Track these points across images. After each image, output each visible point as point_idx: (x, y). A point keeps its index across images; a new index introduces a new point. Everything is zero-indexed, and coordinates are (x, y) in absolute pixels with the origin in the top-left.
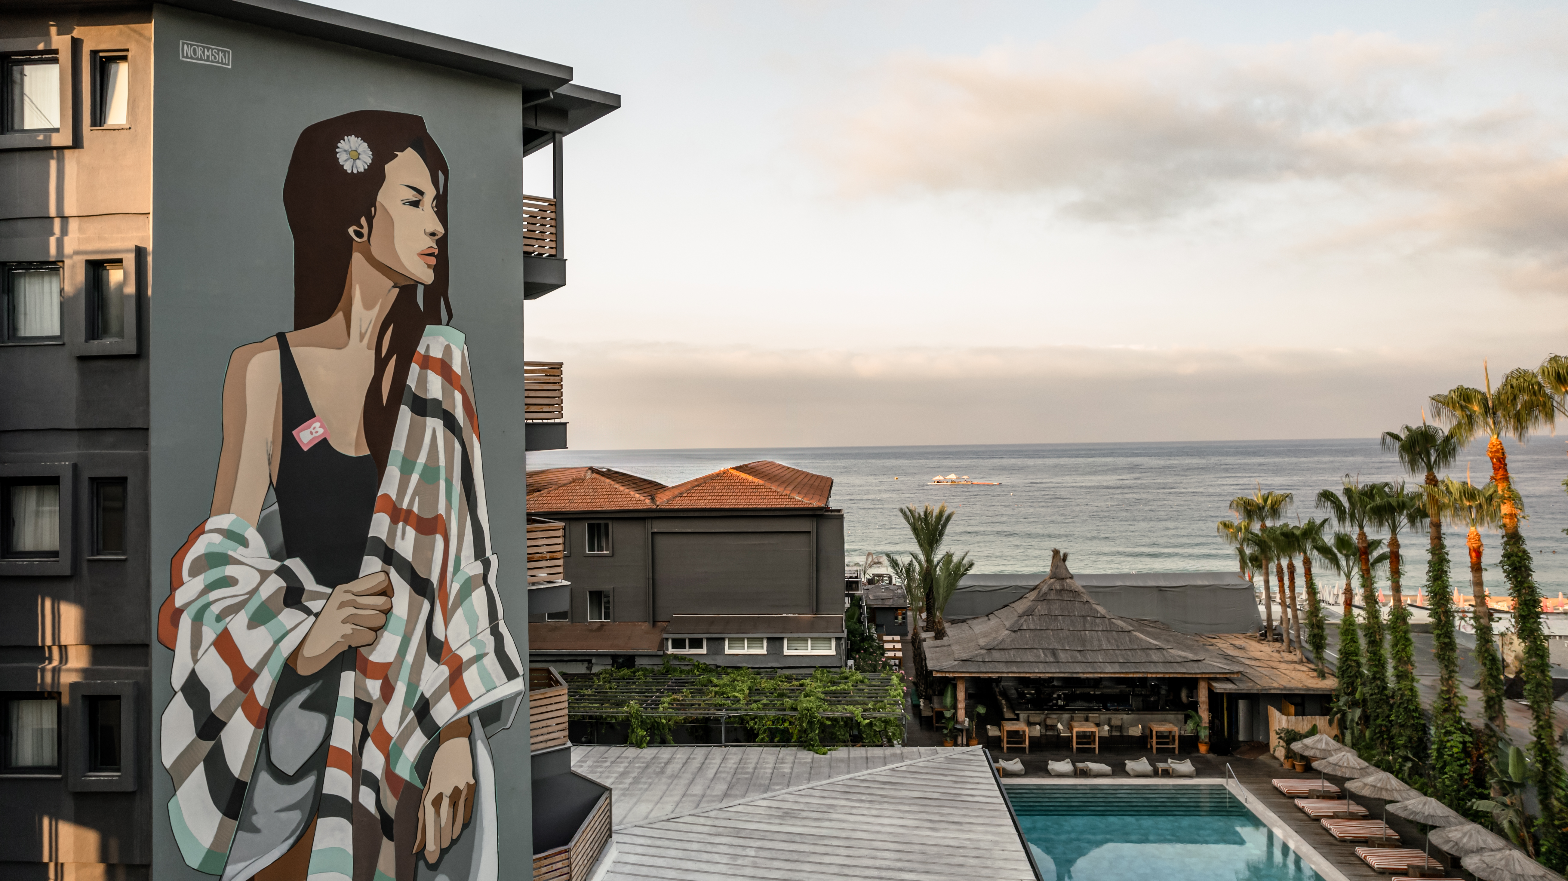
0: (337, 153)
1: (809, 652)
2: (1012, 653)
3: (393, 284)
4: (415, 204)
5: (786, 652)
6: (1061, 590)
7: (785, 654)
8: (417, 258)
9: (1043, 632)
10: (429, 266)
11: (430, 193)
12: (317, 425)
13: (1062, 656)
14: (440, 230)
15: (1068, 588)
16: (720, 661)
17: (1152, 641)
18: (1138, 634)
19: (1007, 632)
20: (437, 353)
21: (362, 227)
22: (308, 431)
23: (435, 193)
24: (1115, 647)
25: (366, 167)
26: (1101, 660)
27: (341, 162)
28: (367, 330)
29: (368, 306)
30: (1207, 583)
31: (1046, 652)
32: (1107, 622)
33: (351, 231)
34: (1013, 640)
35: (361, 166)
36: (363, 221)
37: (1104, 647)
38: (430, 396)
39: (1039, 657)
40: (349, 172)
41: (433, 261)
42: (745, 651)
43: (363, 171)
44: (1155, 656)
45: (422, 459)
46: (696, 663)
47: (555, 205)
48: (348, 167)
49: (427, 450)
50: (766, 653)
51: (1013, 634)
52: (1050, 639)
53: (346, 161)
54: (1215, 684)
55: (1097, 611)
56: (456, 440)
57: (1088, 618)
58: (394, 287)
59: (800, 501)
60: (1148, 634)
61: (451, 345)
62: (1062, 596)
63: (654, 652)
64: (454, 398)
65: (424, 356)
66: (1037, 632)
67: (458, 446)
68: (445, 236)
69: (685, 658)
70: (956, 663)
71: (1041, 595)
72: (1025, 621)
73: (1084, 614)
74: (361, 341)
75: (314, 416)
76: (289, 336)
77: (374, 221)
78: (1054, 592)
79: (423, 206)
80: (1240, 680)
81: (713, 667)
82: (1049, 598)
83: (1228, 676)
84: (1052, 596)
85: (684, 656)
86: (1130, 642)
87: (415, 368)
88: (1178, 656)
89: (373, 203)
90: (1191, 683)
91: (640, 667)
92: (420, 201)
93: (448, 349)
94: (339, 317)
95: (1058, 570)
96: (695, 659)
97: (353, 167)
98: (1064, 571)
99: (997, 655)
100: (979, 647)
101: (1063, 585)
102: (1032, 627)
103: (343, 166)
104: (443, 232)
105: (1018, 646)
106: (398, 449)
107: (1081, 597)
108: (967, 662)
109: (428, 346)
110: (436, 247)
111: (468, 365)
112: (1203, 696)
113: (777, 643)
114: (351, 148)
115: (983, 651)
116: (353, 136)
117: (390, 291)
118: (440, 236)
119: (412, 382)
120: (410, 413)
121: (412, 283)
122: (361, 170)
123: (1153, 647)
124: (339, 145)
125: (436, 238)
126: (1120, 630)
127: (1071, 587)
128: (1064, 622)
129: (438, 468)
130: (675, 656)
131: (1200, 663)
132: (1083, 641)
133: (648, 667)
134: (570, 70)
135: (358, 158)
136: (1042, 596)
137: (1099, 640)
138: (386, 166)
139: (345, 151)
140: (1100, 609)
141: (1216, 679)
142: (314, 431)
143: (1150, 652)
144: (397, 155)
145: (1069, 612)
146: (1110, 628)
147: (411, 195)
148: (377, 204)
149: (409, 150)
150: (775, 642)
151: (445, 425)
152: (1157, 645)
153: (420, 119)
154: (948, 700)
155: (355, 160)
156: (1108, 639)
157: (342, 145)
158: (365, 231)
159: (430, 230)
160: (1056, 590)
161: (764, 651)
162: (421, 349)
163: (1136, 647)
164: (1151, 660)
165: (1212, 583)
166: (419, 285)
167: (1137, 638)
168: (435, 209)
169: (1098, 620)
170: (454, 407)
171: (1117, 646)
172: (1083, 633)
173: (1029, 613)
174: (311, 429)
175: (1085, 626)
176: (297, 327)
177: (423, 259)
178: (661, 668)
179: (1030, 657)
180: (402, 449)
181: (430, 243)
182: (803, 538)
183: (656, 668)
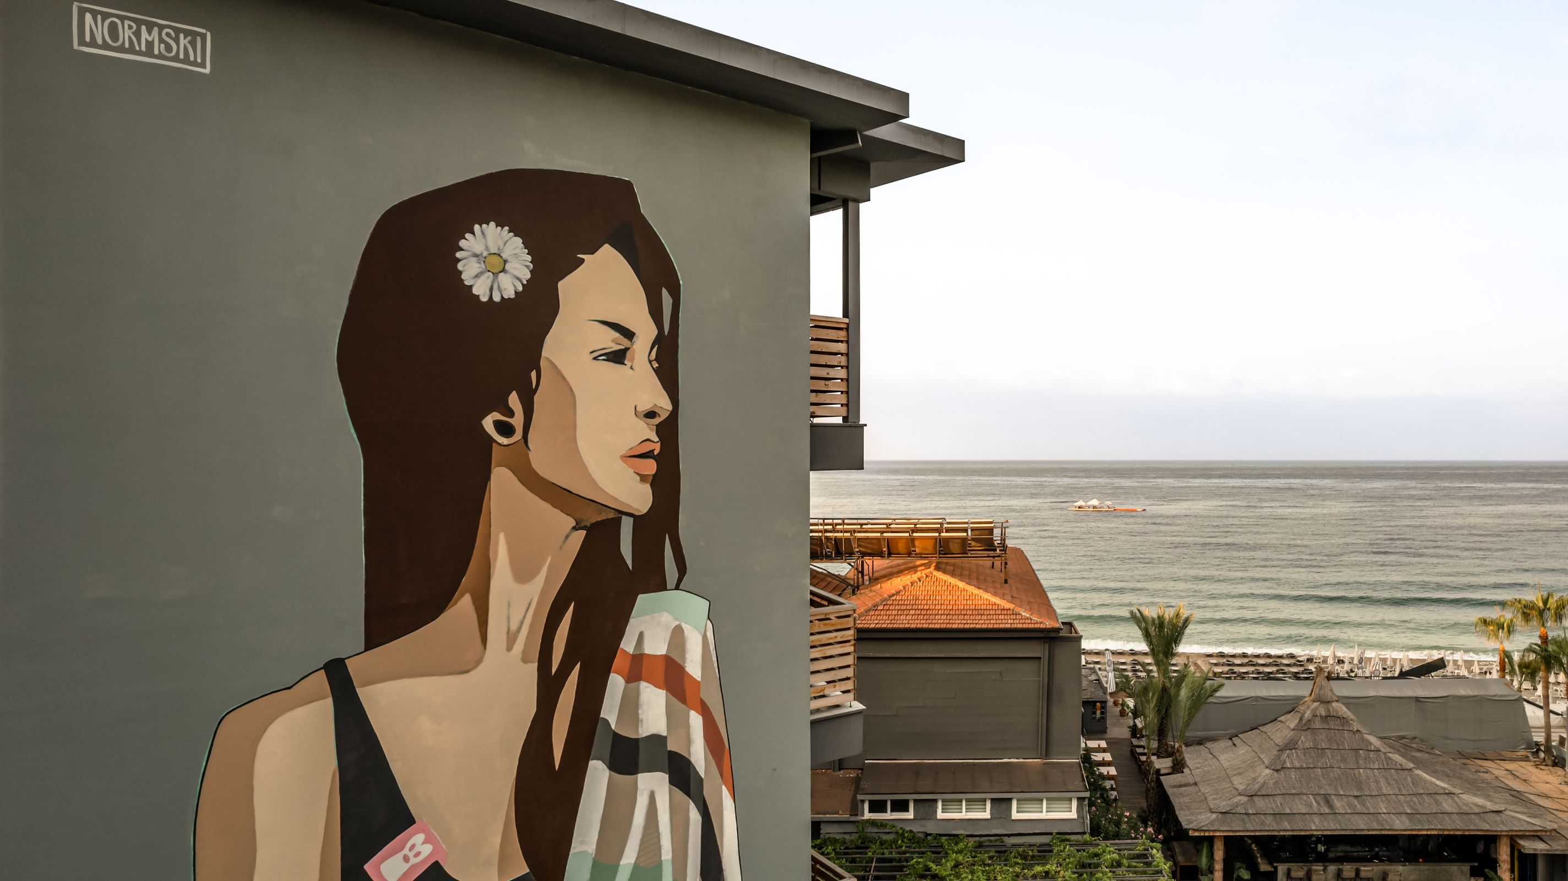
0: (459, 260)
1: (1044, 815)
2: (1279, 800)
3: (574, 524)
4: (618, 357)
5: (1015, 815)
6: (1326, 717)
7: (1013, 818)
8: (621, 466)
9: (1310, 770)
10: (643, 478)
11: (646, 331)
12: (419, 838)
13: (1337, 803)
14: (665, 404)
15: (1335, 714)
16: (931, 828)
17: (1438, 783)
18: (1418, 772)
19: (1267, 771)
20: (657, 646)
21: (511, 413)
22: (399, 856)
23: (654, 332)
24: (1397, 791)
25: (520, 288)
26: (1385, 811)
27: (467, 278)
28: (522, 623)
29: (522, 574)
30: (1470, 693)
31: (1318, 798)
32: (1383, 756)
33: (488, 424)
34: (1276, 783)
35: (509, 287)
36: (514, 400)
37: (1384, 791)
38: (644, 731)
39: (1310, 806)
40: (484, 299)
41: (650, 467)
42: (964, 815)
43: (513, 296)
44: (1447, 806)
45: (629, 857)
46: (900, 831)
47: (847, 329)
48: (481, 290)
49: (640, 836)
50: (989, 817)
51: (1276, 774)
52: (1320, 781)
53: (477, 276)
54: (1522, 842)
55: (1371, 744)
56: (692, 806)
57: (1361, 752)
58: (575, 528)
59: (1027, 618)
60: (1434, 773)
61: (684, 626)
62: (1328, 724)
63: (846, 817)
64: (687, 727)
65: (634, 656)
66: (1303, 770)
67: (695, 816)
68: (674, 414)
69: (887, 824)
70: (1214, 816)
71: (1304, 722)
72: (1288, 756)
73: (1355, 746)
74: (509, 648)
75: (410, 821)
76: (353, 666)
77: (537, 398)
78: (1318, 719)
79: (632, 360)
80: (1553, 839)
81: (922, 836)
82: (1313, 726)
83: (1539, 834)
84: (1317, 724)
85: (884, 823)
86: (1413, 784)
87: (616, 682)
88: (1473, 804)
89: (533, 359)
90: (1491, 840)
91: (827, 836)
92: (627, 349)
93: (678, 636)
94: (464, 605)
95: (1322, 692)
96: (899, 825)
97: (491, 289)
98: (1329, 693)
99: (1260, 803)
100: (1236, 793)
101: (1329, 710)
102: (1297, 764)
103: (471, 287)
104: (670, 408)
105: (1284, 791)
106: (583, 848)
107: (1350, 725)
108: (1228, 815)
109: (641, 635)
110: (656, 439)
111: (714, 659)
112: (1504, 854)
113: (1004, 805)
114: (487, 248)
115: (1244, 799)
116: (492, 224)
117: (567, 537)
118: (664, 416)
119: (610, 712)
120: (607, 772)
121: (611, 515)
122: (510, 293)
123: (1442, 791)
124: (462, 243)
125: (657, 421)
126: (1399, 767)
127: (1337, 712)
128: (1333, 757)
129: (659, 865)
130: (873, 823)
131: (1501, 814)
132: (1359, 784)
133: (838, 837)
134: (903, 98)
135: (503, 270)
136: (1305, 724)
137: (1377, 782)
138: (561, 285)
139: (476, 255)
140: (1373, 739)
141: (1523, 837)
142: (411, 855)
143: (1438, 797)
144: (582, 261)
145: (1338, 744)
146: (1388, 765)
147: (610, 341)
148: (543, 363)
149: (607, 246)
150: (1001, 804)
151: (672, 782)
152: (1444, 789)
153: (628, 186)
154: (1204, 861)
155: (495, 275)
156: (1387, 779)
157: (470, 243)
158: (517, 421)
159: (645, 407)
160: (1321, 717)
161: (987, 815)
162: (628, 645)
163: (1422, 791)
164: (1444, 811)
165: (1476, 693)
166: (624, 518)
167: (1421, 778)
168: (656, 365)
169: (1372, 755)
170: (689, 742)
171: (1399, 789)
172: (1356, 771)
173: (1290, 746)
174: (406, 851)
175: (1358, 762)
176: (371, 643)
177: (632, 467)
178: (854, 837)
179: (1300, 806)
180: (591, 848)
181: (646, 432)
182: (1031, 666)
183: (847, 837)
